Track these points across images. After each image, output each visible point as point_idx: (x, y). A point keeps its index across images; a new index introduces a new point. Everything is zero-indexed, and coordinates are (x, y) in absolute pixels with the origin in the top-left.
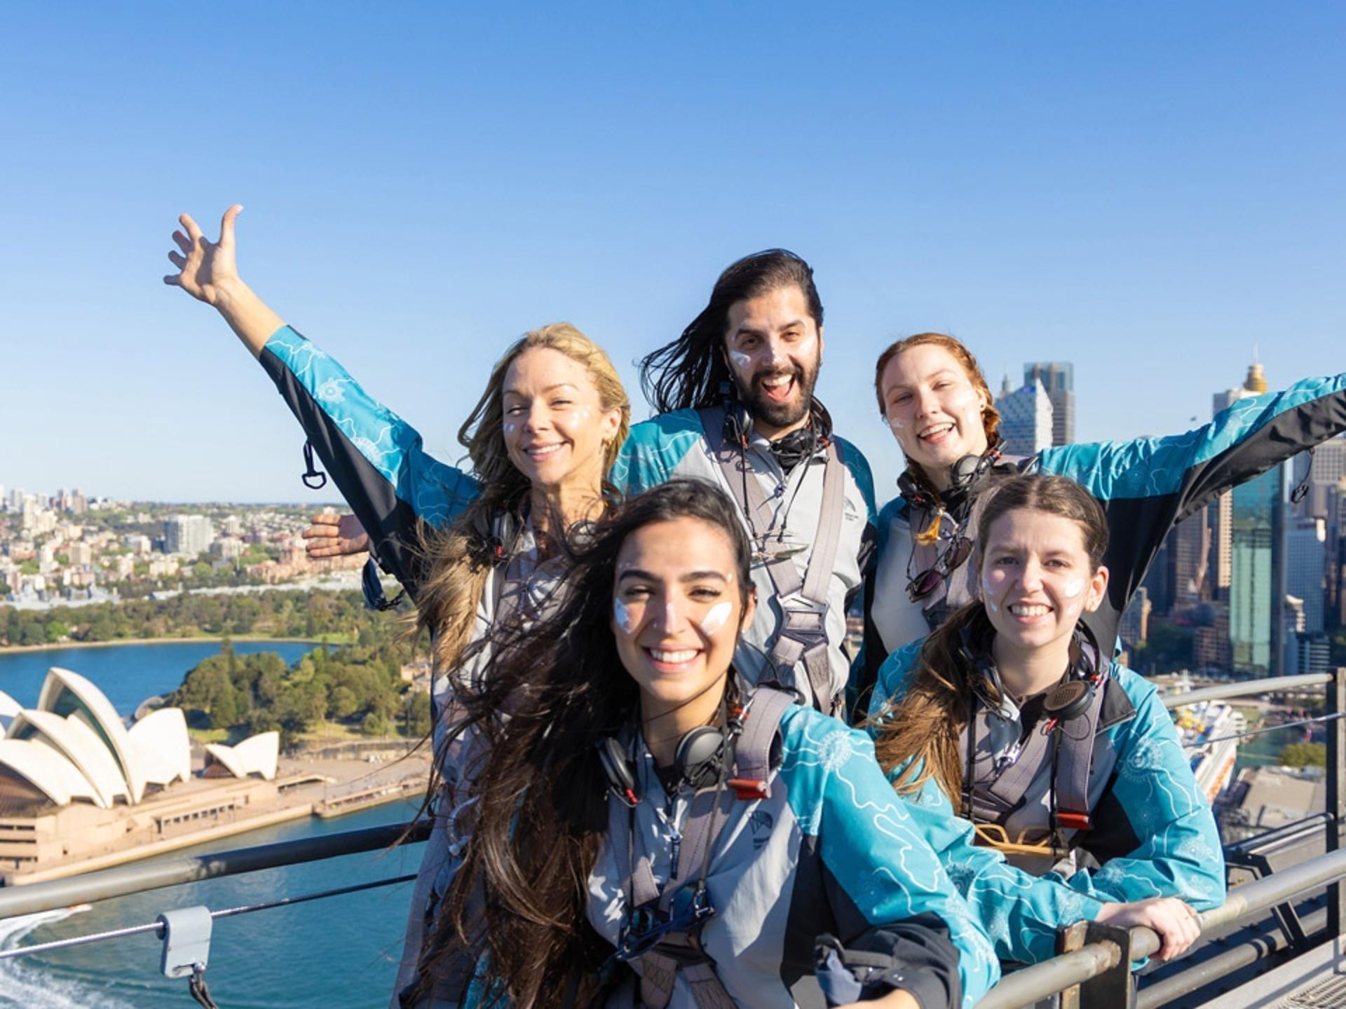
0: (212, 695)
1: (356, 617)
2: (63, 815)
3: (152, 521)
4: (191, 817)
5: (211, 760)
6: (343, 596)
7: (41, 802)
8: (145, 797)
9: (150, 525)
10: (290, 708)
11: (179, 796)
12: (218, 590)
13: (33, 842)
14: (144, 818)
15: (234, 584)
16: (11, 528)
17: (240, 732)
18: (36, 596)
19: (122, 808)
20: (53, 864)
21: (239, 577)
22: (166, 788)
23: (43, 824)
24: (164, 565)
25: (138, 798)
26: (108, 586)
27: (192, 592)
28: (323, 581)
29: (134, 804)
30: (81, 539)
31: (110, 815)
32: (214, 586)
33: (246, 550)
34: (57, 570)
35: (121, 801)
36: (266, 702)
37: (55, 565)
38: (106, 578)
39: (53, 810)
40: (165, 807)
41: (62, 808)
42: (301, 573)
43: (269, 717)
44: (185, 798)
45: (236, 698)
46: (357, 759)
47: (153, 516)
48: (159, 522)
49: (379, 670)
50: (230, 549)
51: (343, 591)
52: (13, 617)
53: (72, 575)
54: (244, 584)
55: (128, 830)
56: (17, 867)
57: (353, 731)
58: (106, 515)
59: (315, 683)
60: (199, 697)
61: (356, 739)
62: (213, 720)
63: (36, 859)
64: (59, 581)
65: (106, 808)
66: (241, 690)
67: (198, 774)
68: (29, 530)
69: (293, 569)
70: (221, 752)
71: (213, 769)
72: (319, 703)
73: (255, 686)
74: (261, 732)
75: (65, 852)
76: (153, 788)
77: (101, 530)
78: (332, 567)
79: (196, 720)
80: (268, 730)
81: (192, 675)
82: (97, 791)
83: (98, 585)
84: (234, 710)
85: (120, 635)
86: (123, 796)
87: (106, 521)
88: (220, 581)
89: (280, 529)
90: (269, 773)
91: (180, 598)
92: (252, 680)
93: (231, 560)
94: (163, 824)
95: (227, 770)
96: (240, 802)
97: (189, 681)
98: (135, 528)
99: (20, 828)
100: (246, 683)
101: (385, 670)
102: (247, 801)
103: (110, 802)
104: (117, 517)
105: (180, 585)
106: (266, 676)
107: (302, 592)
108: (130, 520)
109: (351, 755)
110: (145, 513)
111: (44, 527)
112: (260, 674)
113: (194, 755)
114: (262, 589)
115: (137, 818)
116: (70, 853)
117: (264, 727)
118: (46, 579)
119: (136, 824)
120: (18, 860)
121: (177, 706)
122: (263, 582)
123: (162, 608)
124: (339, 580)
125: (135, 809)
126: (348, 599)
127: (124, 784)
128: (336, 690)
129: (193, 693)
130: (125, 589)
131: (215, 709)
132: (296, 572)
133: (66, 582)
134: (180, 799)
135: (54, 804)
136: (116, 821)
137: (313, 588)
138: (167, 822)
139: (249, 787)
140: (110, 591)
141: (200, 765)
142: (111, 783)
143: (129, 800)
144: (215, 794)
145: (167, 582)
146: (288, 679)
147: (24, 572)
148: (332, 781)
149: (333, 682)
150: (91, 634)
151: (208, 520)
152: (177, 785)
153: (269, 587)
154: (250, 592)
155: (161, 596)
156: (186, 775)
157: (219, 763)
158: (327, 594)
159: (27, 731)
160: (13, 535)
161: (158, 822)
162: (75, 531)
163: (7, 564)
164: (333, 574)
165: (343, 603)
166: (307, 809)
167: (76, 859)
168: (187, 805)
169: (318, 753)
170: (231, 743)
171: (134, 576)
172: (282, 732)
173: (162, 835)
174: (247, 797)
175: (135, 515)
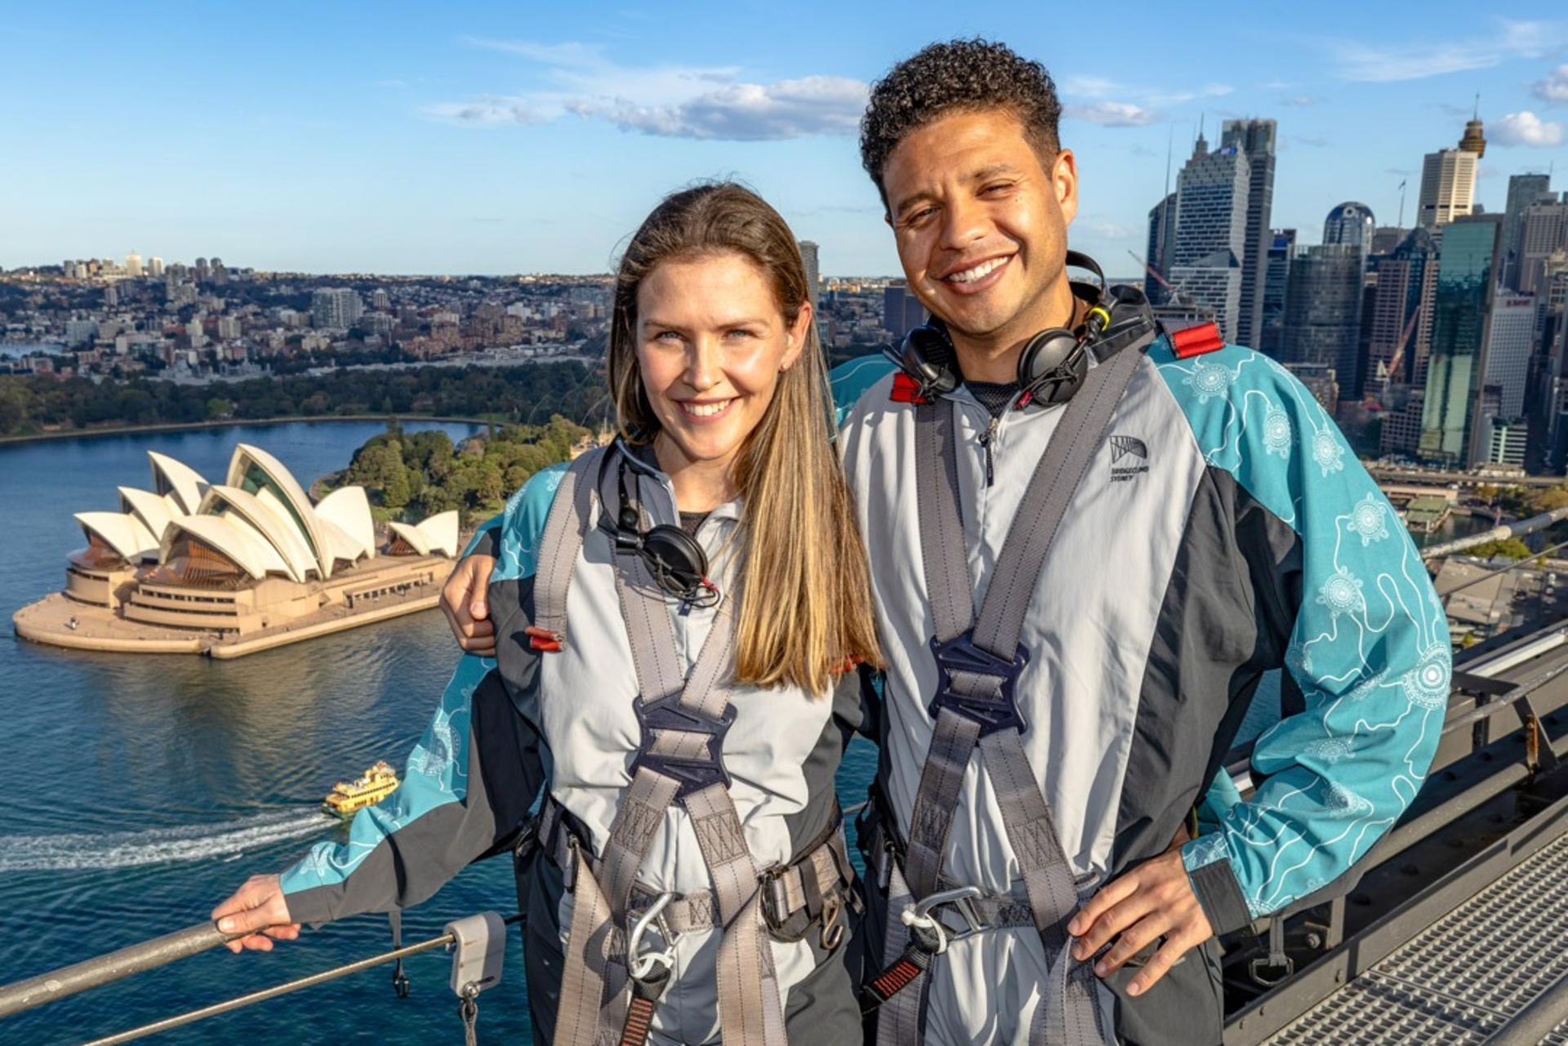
0: (384, 471)
1: (516, 396)
2: (260, 589)
3: (296, 294)
4: (388, 591)
5: (395, 537)
6: (501, 374)
7: (239, 577)
8: (333, 573)
9: (292, 297)
10: (466, 488)
11: (366, 572)
12: (372, 367)
13: (234, 614)
14: (336, 595)
15: (387, 361)
16: (154, 300)
17: (417, 510)
18: (189, 372)
19: (314, 583)
20: (254, 636)
21: (390, 354)
22: (354, 564)
23: (243, 597)
24: (314, 340)
25: (328, 573)
26: (261, 362)
27: (349, 368)
28: (478, 358)
29: (325, 580)
30: (225, 312)
31: (303, 590)
32: (369, 363)
33: (397, 325)
34: (209, 345)
35: (312, 575)
36: (440, 481)
37: (206, 339)
38: (259, 354)
39: (252, 583)
40: (357, 584)
41: (260, 581)
42: (454, 350)
43: (446, 495)
44: (373, 574)
45: (409, 477)
47: (296, 288)
48: (302, 294)
49: (550, 450)
50: (381, 322)
51: (500, 368)
52: (177, 393)
53: (224, 349)
54: (397, 361)
55: (321, 604)
56: (221, 638)
58: (248, 287)
59: (488, 462)
60: (370, 475)
62: (387, 497)
63: (238, 630)
64: (212, 355)
65: (299, 582)
66: (413, 469)
67: (383, 551)
68: (172, 301)
69: (446, 344)
70: (402, 529)
71: (396, 547)
72: (494, 483)
73: (426, 464)
74: (438, 512)
75: (264, 625)
76: (342, 565)
77: (245, 303)
78: (485, 343)
79: (376, 498)
80: (445, 510)
81: (362, 454)
82: (290, 566)
83: (251, 360)
84: (408, 489)
86: (314, 570)
87: (249, 294)
88: (375, 357)
89: (427, 303)
90: (451, 550)
91: (338, 374)
92: (423, 460)
93: (383, 334)
94: (354, 599)
95: (411, 547)
96: (426, 579)
97: (360, 459)
98: (280, 300)
99: (220, 600)
100: (416, 461)
101: (555, 448)
102: (431, 579)
103: (302, 578)
104: (261, 289)
105: (333, 362)
106: (436, 456)
107: (460, 368)
108: (273, 292)
110: (287, 285)
111: (185, 300)
112: (431, 452)
113: (378, 533)
114: (418, 365)
115: (330, 593)
116: (269, 626)
117: (441, 506)
118: (198, 354)
119: (329, 599)
120: (221, 631)
121: (352, 482)
122: (416, 359)
123: (320, 384)
124: (493, 357)
125: (327, 584)
126: (506, 377)
127: (314, 560)
128: (511, 470)
129: (365, 472)
130: (277, 363)
131: (389, 487)
132: (449, 348)
133: (220, 356)
134: (369, 575)
135: (251, 578)
136: (310, 595)
137: (469, 365)
138: (357, 596)
139: (433, 565)
140: (263, 368)
141: (384, 541)
142: (302, 561)
143: (321, 576)
144: (401, 571)
145: (321, 357)
146: (458, 459)
147: (178, 346)
149: (506, 462)
150: (252, 411)
151: (356, 293)
152: (364, 561)
153: (425, 364)
154: (407, 368)
155: (317, 372)
156: (371, 552)
157: (402, 539)
158: (484, 371)
159: (220, 506)
160: (156, 308)
161: (349, 597)
162: (219, 303)
163: (158, 338)
164: (486, 350)
165: (501, 381)
167: (275, 631)
168: (375, 581)
170: (414, 523)
171: (286, 351)
172: (460, 512)
173: (354, 610)
174: (431, 575)
175: (277, 287)
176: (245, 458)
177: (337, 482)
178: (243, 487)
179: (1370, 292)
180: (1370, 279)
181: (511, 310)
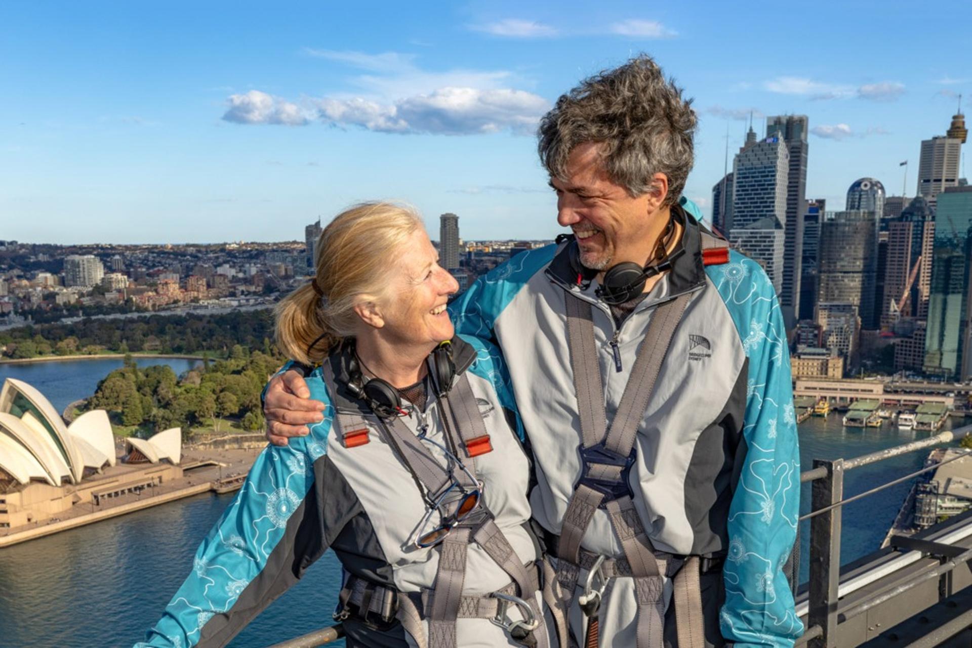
0: (122, 398)
1: (225, 337)
2: (25, 492)
3: (51, 260)
4: (126, 491)
5: (131, 449)
6: (212, 320)
7: (9, 482)
8: (83, 478)
9: (49, 263)
10: (187, 409)
11: (110, 477)
12: (112, 317)
13: (5, 512)
14: (86, 495)
15: (123, 312)
17: (149, 428)
19: (68, 486)
20: (21, 529)
21: (126, 306)
22: (100, 471)
23: (12, 498)
24: (66, 296)
25: (79, 478)
26: (24, 314)
27: (93, 318)
28: (195, 308)
29: (77, 484)
31: (59, 492)
32: (109, 314)
33: (130, 283)
35: (66, 481)
36: (166, 405)
38: (22, 308)
39: (19, 487)
40: (101, 487)
41: (25, 486)
42: (176, 302)
43: (171, 416)
44: (114, 479)
45: (142, 402)
46: (240, 448)
47: (52, 256)
48: (56, 260)
49: (252, 379)
50: (118, 282)
51: (212, 316)
54: (131, 311)
55: (74, 503)
57: (237, 426)
58: (13, 255)
59: (203, 389)
60: (111, 401)
61: (240, 433)
62: (125, 418)
63: (8, 525)
65: (57, 486)
66: (145, 395)
67: (122, 460)
69: (169, 298)
70: (137, 442)
71: (133, 456)
72: (209, 405)
73: (155, 392)
74: (165, 429)
75: (29, 520)
76: (90, 472)
77: (11, 268)
78: (200, 297)
79: (116, 419)
80: (171, 427)
81: (105, 384)
82: (49, 473)
83: (16, 313)
84: (141, 411)
85: (41, 353)
86: (68, 476)
87: (14, 261)
88: (114, 308)
89: (154, 266)
90: (176, 459)
91: (85, 323)
92: (153, 388)
93: (119, 291)
94: (100, 498)
95: (145, 457)
96: (156, 481)
97: (103, 388)
98: (39, 266)
100: (147, 390)
101: (256, 378)
102: (160, 481)
103: (59, 483)
104: (23, 257)
105: (81, 313)
106: (163, 385)
107: (180, 317)
108: (33, 259)
109: (236, 446)
110: (44, 254)
112: (159, 382)
113: (118, 446)
114: (148, 314)
115: (81, 494)
116: (33, 520)
117: (167, 425)
119: (80, 499)
121: (97, 407)
122: (146, 310)
123: (71, 330)
124: (206, 307)
125: (78, 487)
126: (217, 323)
127: (68, 468)
128: (222, 395)
129: (107, 398)
130: (37, 314)
131: (126, 410)
132: (172, 301)
134: (111, 480)
135: (18, 483)
136: (65, 496)
137: (188, 314)
138: (103, 496)
139: (162, 470)
140: (26, 319)
141: (124, 453)
142: (58, 470)
143: (73, 481)
144: (137, 476)
145: (72, 310)
146: (180, 387)
148: (224, 465)
149: (218, 389)
150: (17, 352)
151: (98, 259)
152: (107, 469)
153: (153, 313)
154: (139, 317)
155: (68, 321)
156: (113, 461)
157: (137, 451)
158: (200, 318)
161: (96, 497)
164: (201, 302)
165: (213, 325)
166: (207, 486)
167: (37, 525)
168: (116, 484)
169: (210, 444)
170: (146, 438)
171: (44, 306)
172: (182, 428)
173: (100, 507)
174: (160, 478)
175: (36, 255)
176: (12, 389)
177: (85, 408)
178: (11, 412)
179: (883, 246)
180: (883, 236)
181: (220, 270)
